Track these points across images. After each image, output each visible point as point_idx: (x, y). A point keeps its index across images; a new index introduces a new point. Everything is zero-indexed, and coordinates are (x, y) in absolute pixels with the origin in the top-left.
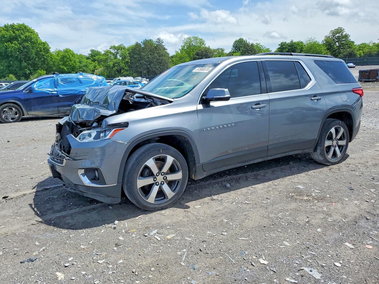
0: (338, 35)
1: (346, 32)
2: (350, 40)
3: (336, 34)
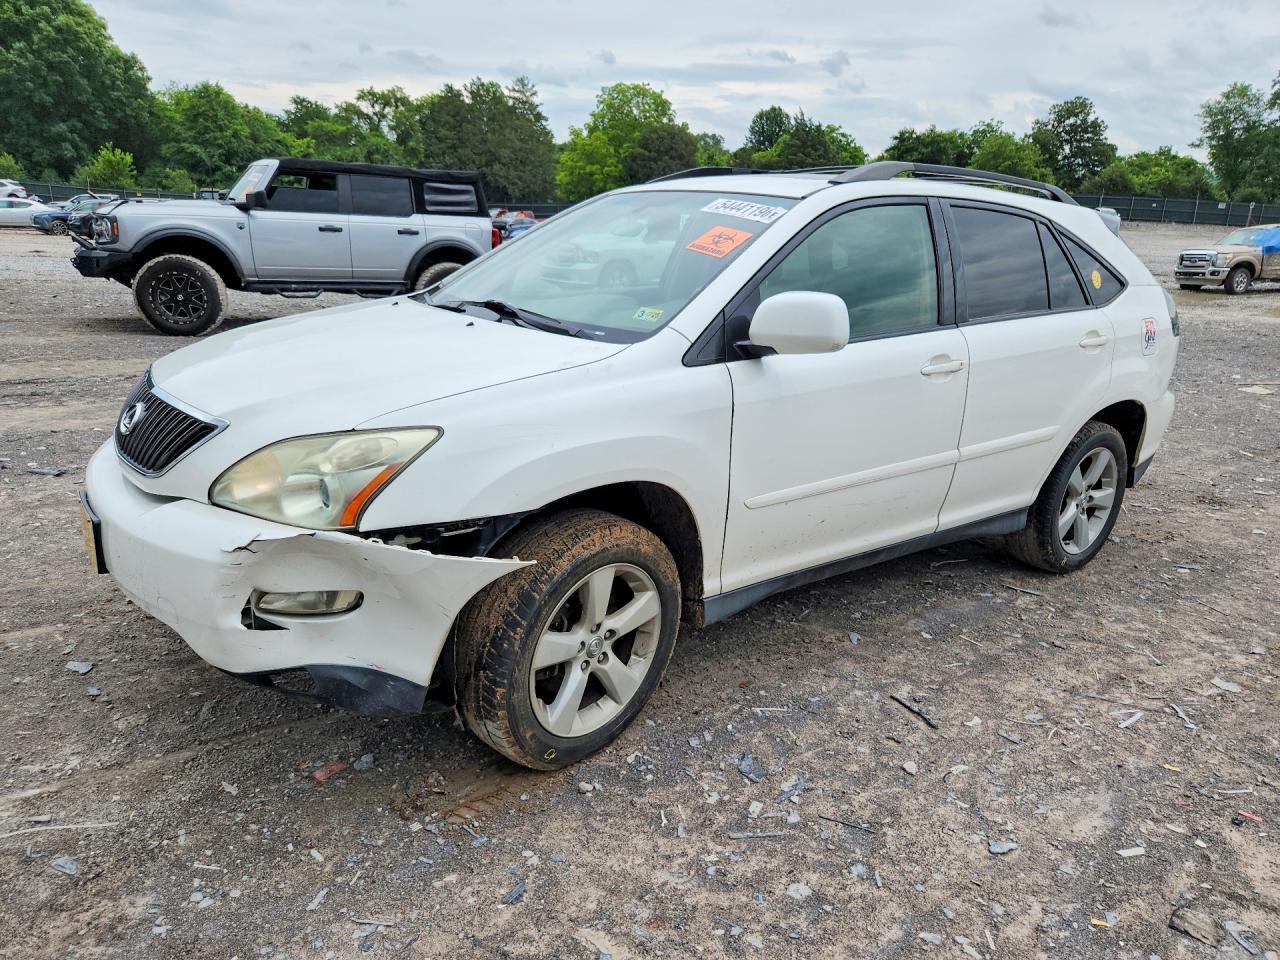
0: (1072, 120)
1: (1097, 114)
2: (1106, 139)
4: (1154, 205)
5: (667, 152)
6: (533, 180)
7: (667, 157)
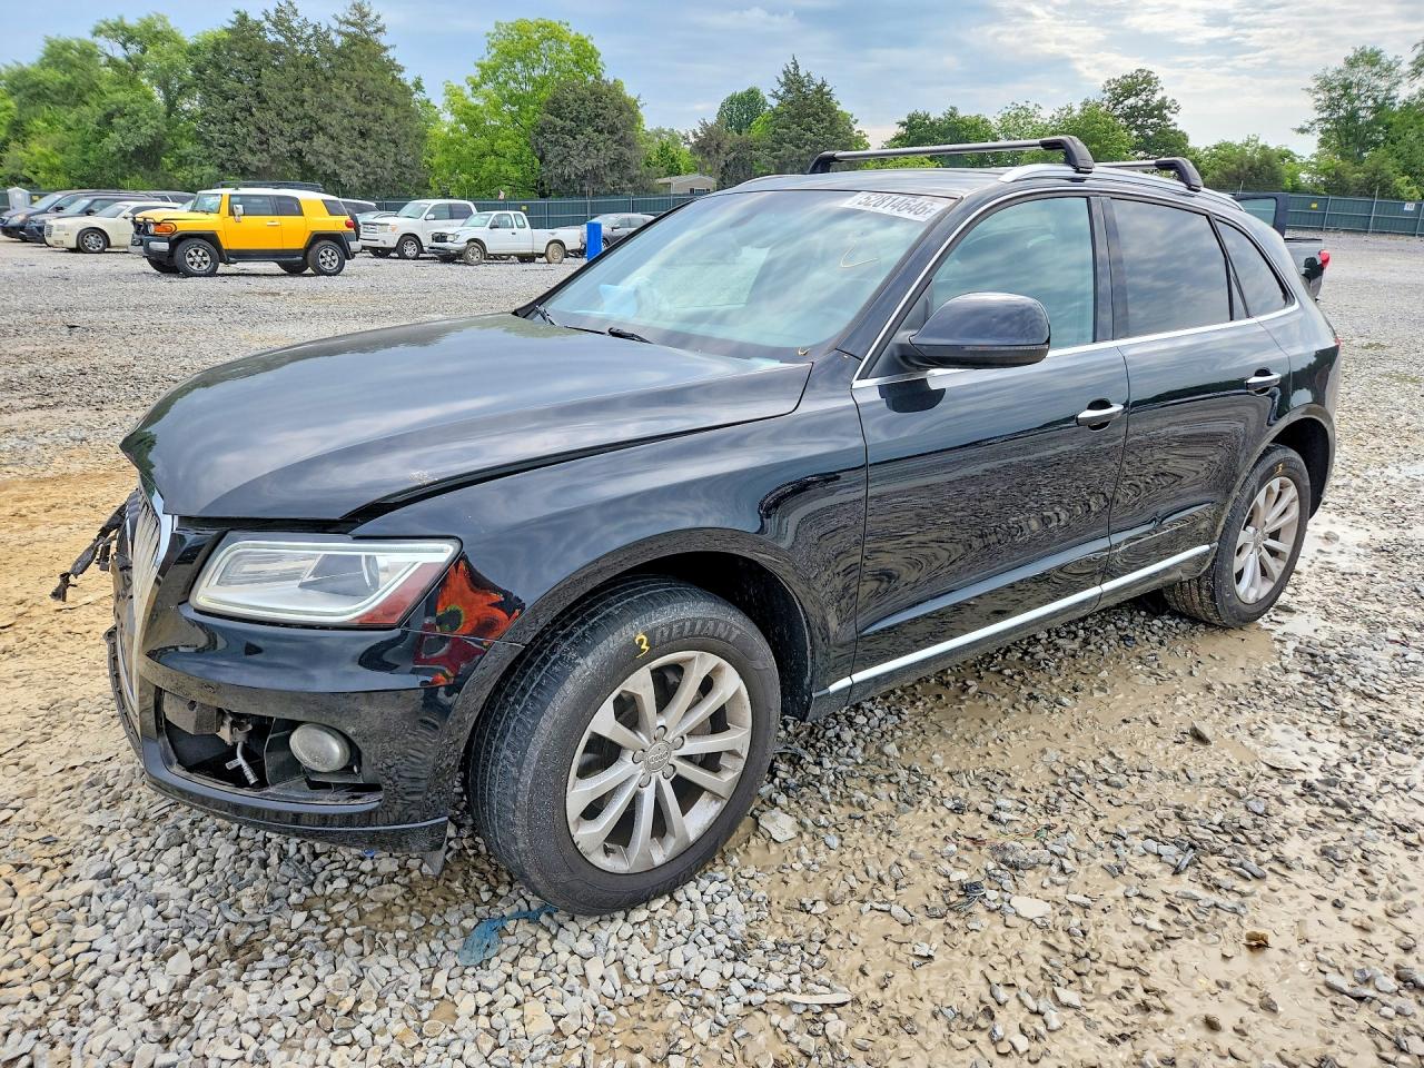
0: (1132, 101)
1: (1166, 91)
2: (1175, 124)
3: (1128, 98)
4: (1314, 206)
5: (590, 121)
6: (381, 161)
7: (590, 129)
